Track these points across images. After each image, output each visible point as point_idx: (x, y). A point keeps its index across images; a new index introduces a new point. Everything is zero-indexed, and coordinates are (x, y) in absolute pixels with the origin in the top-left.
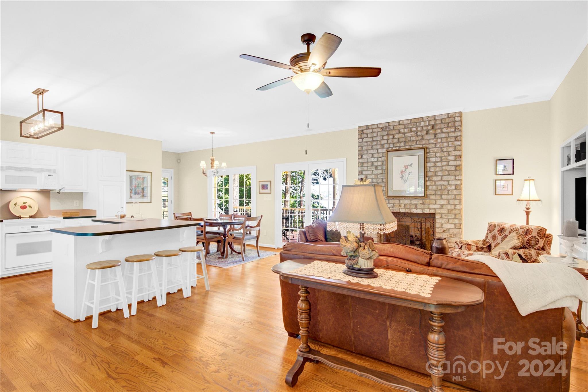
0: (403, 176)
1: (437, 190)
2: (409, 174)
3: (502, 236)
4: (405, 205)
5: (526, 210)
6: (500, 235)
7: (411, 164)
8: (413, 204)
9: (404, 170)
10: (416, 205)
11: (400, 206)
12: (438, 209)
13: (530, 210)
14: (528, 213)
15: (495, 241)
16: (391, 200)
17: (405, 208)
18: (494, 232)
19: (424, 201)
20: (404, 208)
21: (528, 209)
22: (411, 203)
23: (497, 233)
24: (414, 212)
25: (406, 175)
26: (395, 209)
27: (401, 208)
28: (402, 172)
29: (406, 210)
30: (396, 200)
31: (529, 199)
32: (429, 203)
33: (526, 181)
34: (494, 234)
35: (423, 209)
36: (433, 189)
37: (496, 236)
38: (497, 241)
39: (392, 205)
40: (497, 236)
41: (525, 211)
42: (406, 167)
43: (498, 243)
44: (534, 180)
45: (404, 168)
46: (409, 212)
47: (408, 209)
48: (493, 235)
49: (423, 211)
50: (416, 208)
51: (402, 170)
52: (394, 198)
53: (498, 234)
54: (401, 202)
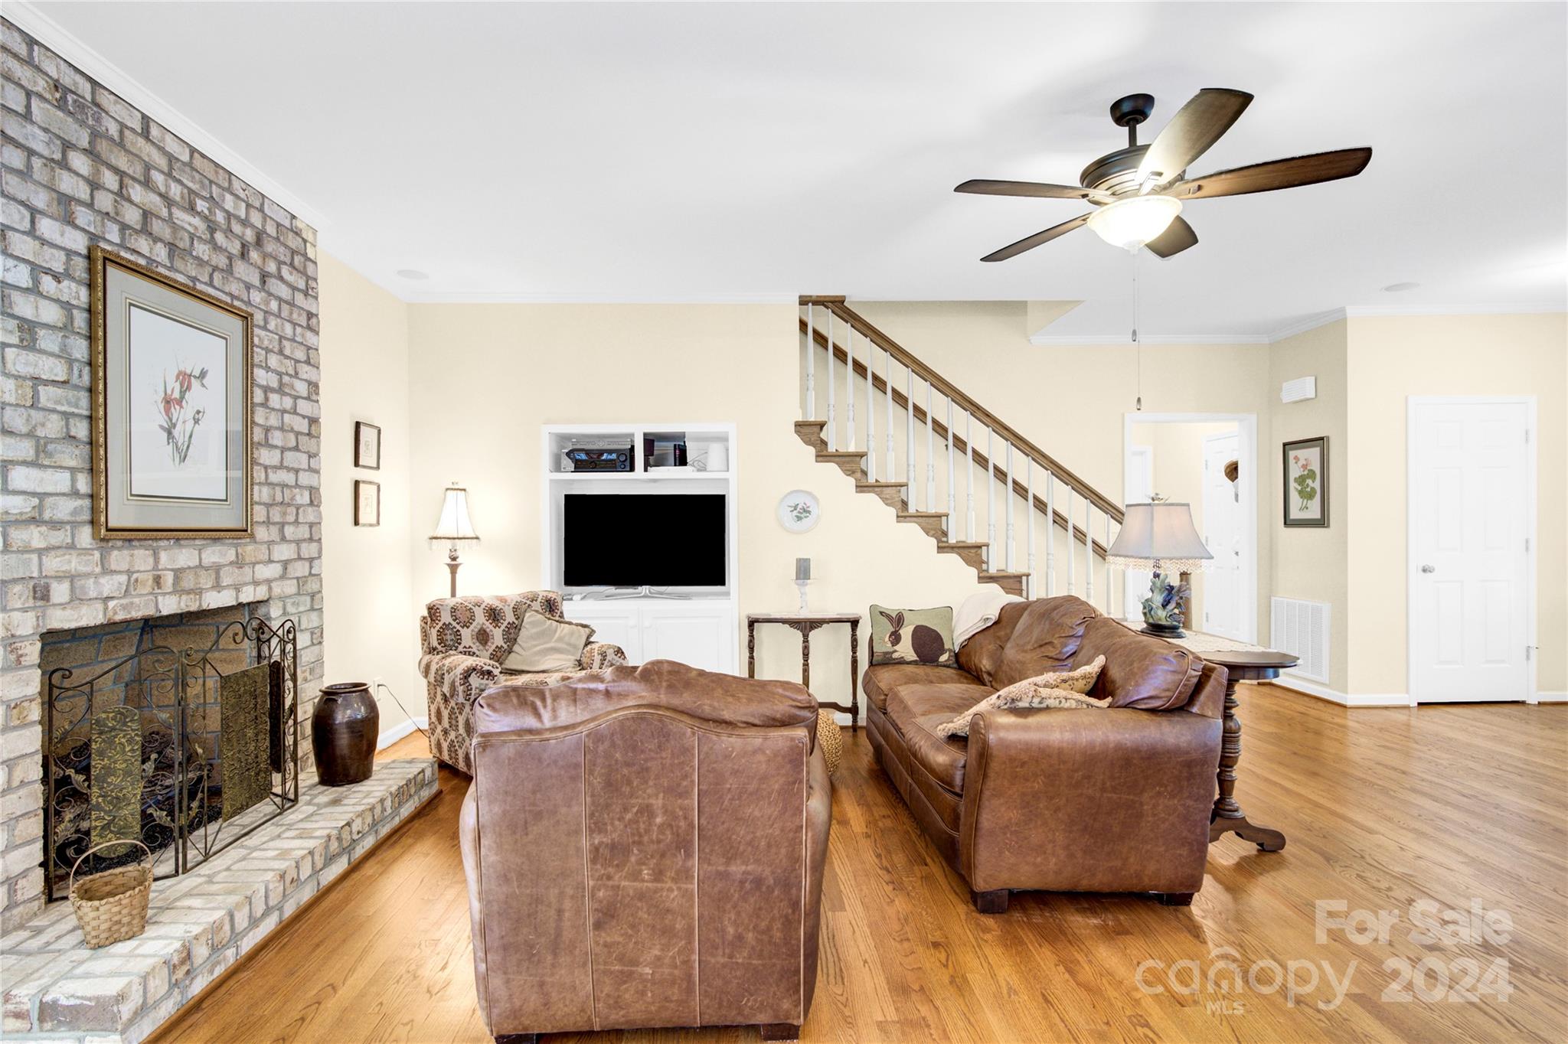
0: (174, 425)
1: (271, 505)
2: (196, 421)
3: (503, 627)
4: (178, 573)
5: (449, 561)
6: (497, 625)
7: (203, 374)
8: (207, 569)
9: (176, 395)
10: (217, 569)
11: (157, 581)
12: (276, 579)
13: (459, 561)
14: (454, 569)
15: (489, 644)
16: (115, 553)
17: (178, 590)
18: (478, 624)
19: (240, 551)
20: (174, 592)
21: (454, 559)
22: (200, 566)
23: (487, 623)
24: (211, 607)
25: (183, 416)
26: (136, 600)
27: (164, 594)
28: (168, 402)
29: (184, 597)
30: (142, 552)
31: (456, 536)
32: (253, 560)
33: (449, 492)
34: (479, 627)
35: (237, 588)
36: (262, 501)
37: (488, 630)
38: (493, 643)
39: (124, 578)
40: (491, 631)
41: (448, 565)
42: (185, 380)
43: (497, 647)
44: (464, 490)
45: (178, 383)
46: (194, 608)
47: (189, 592)
48: (476, 630)
49: (237, 598)
50: (218, 586)
51: (169, 392)
52: (130, 540)
53: (491, 627)
54: (164, 556)
